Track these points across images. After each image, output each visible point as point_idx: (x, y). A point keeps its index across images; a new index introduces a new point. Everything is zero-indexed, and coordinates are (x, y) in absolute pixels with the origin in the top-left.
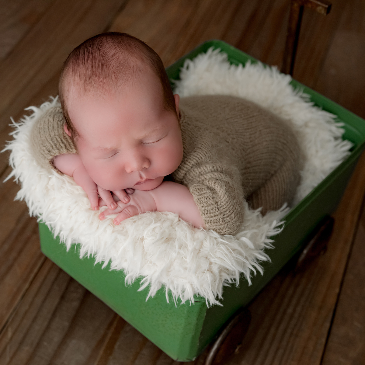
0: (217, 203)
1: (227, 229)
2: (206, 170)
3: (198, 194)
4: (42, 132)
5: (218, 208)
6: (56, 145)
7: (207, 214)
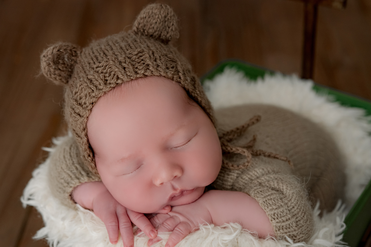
0: (287, 204)
1: (301, 236)
2: (256, 173)
3: (262, 196)
5: (289, 210)
6: (75, 175)
7: (277, 218)
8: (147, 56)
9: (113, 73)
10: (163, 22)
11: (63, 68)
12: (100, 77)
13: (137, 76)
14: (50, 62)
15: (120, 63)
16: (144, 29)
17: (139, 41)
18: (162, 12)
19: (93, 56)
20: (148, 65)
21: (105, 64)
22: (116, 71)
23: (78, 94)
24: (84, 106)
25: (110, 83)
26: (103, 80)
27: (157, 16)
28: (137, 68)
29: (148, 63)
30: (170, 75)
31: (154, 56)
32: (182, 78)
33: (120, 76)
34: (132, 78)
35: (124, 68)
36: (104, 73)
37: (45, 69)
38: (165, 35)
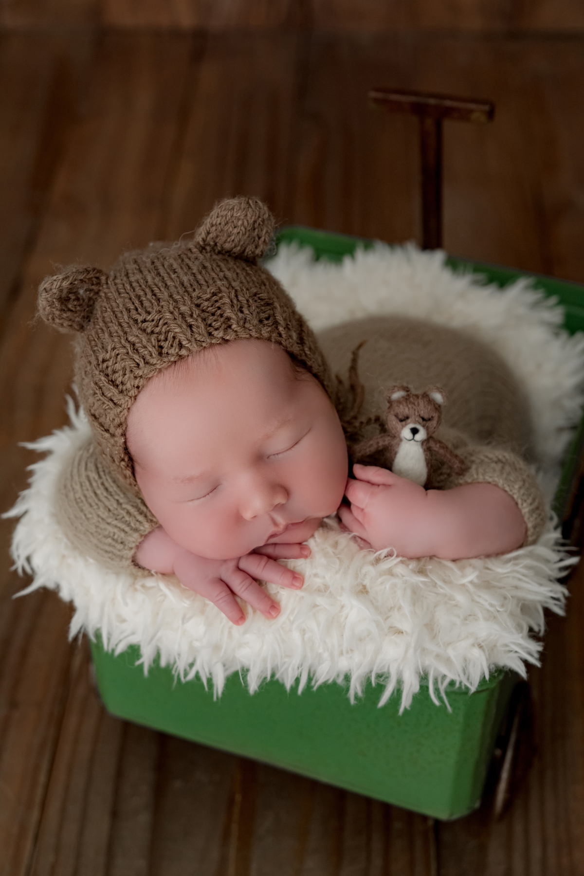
4: (86, 507)
6: (129, 525)
8: (227, 300)
9: (171, 335)
10: (251, 231)
11: (75, 308)
12: (151, 342)
13: (213, 342)
14: (54, 300)
15: (182, 315)
16: (217, 241)
17: (210, 267)
18: (249, 215)
19: (132, 295)
20: (229, 319)
21: (157, 316)
22: (176, 332)
23: (110, 363)
24: (120, 387)
25: (167, 353)
26: (156, 347)
27: (240, 223)
28: (210, 325)
29: (229, 314)
30: (266, 335)
31: (238, 300)
32: (284, 336)
33: (184, 343)
34: (204, 345)
35: (190, 326)
36: (157, 333)
37: (44, 309)
38: (253, 250)
